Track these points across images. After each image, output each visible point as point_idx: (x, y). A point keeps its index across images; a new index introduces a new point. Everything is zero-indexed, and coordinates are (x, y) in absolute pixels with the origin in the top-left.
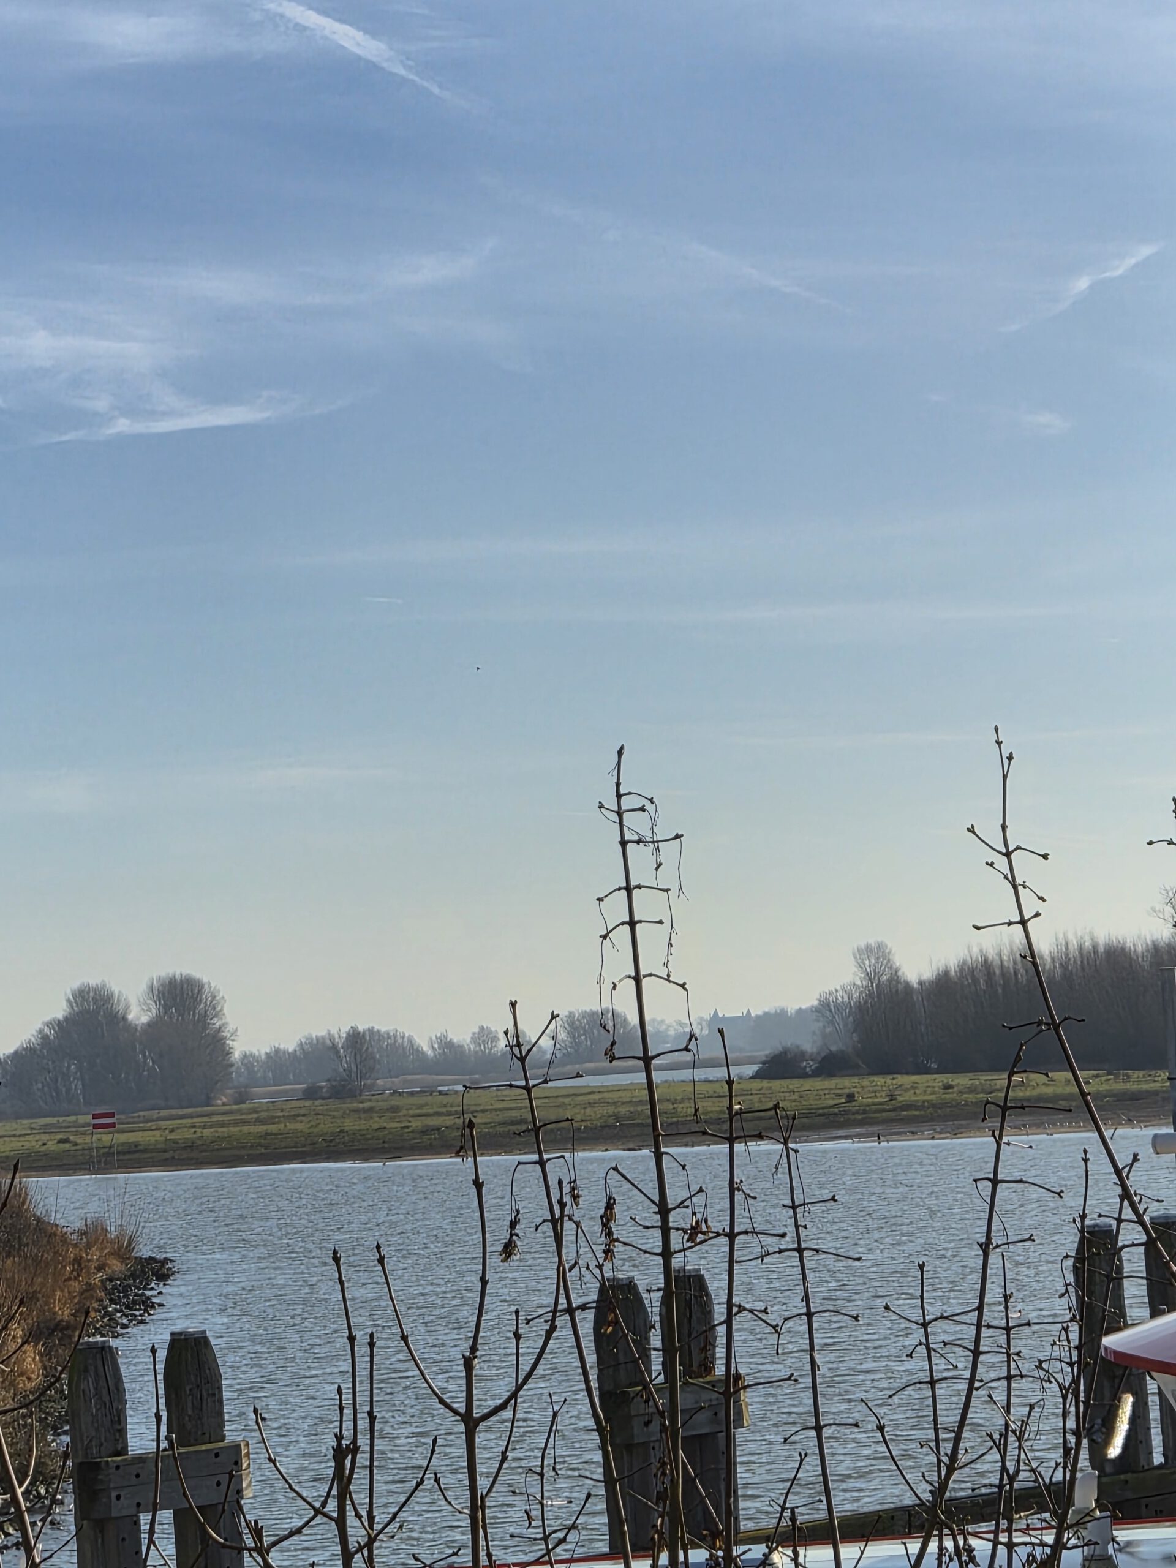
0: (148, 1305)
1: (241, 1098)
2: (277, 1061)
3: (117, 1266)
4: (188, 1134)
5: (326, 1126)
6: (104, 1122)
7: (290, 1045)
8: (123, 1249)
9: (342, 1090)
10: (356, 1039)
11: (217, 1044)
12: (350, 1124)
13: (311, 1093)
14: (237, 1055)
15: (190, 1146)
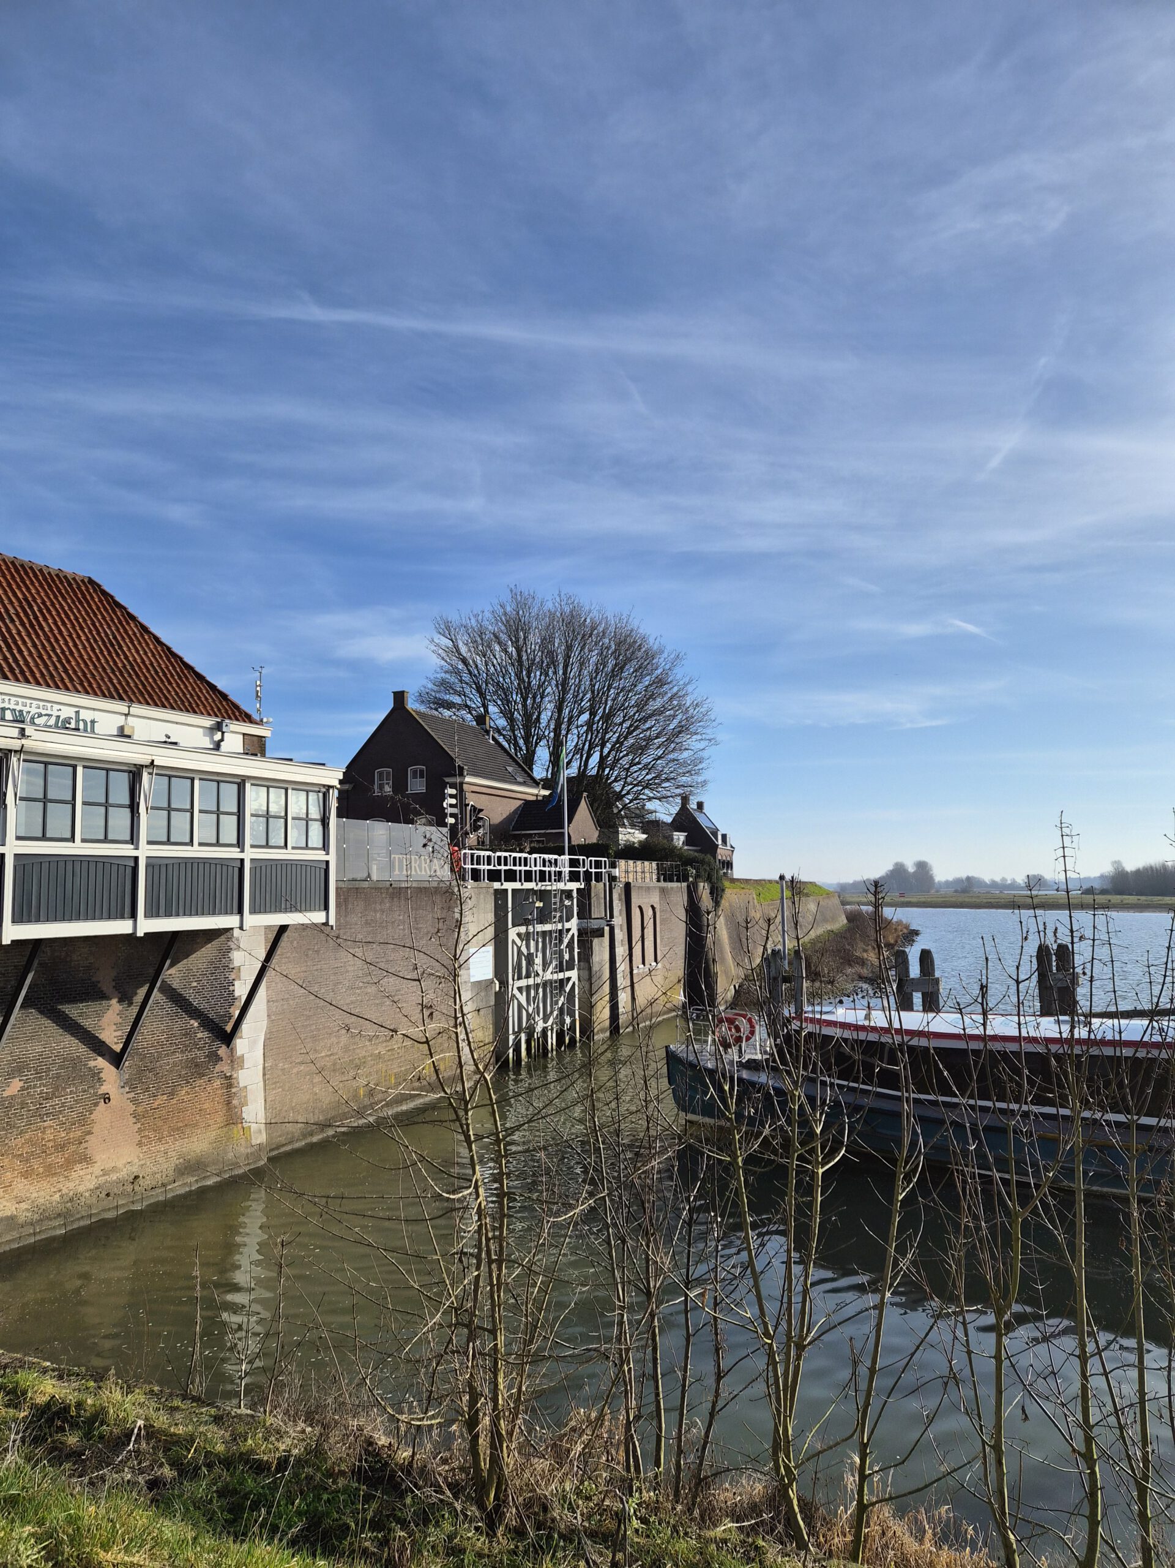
0: (913, 941)
1: (937, 891)
2: (947, 883)
3: (905, 931)
4: (924, 900)
5: (960, 900)
6: (902, 895)
7: (951, 879)
8: (907, 927)
9: (964, 891)
10: (968, 879)
11: (931, 878)
12: (967, 900)
13: (956, 891)
14: (936, 881)
15: (924, 903)
